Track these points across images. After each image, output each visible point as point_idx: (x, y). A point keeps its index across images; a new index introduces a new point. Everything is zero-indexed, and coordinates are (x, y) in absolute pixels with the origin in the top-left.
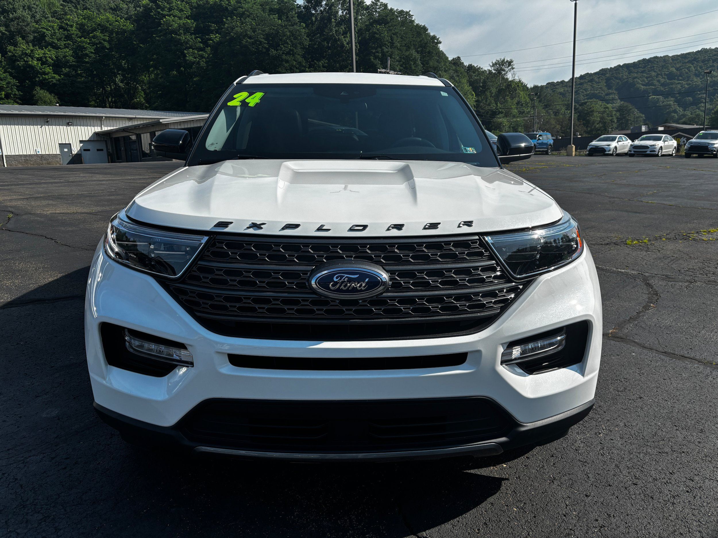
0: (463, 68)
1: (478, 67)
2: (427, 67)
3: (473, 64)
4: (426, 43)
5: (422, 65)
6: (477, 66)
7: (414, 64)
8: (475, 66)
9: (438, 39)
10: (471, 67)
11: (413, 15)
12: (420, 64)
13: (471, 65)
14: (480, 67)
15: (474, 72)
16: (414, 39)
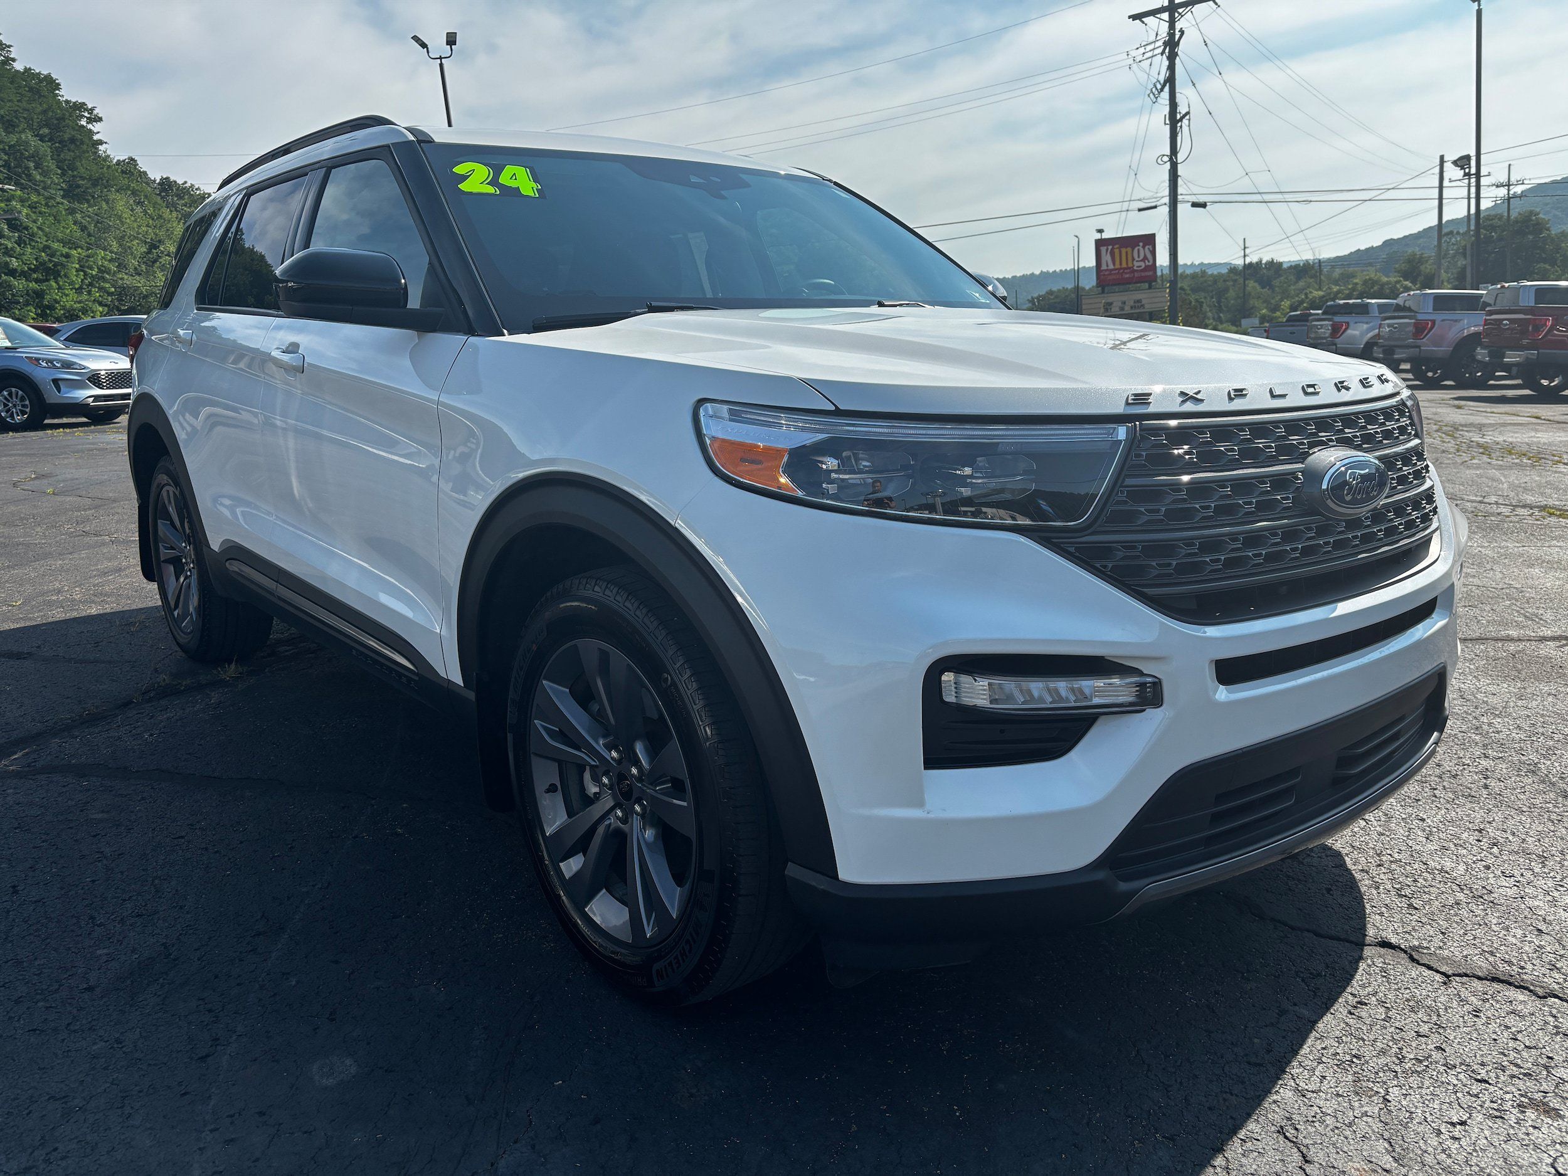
0: (147, 184)
1: (188, 185)
2: (73, 176)
3: (172, 178)
4: (63, 119)
5: (59, 171)
6: (186, 182)
7: (36, 168)
8: (180, 182)
9: (92, 109)
10: (166, 185)
11: (9, 46)
12: (53, 167)
13: (168, 178)
14: (192, 186)
15: (180, 198)
16: (24, 104)
